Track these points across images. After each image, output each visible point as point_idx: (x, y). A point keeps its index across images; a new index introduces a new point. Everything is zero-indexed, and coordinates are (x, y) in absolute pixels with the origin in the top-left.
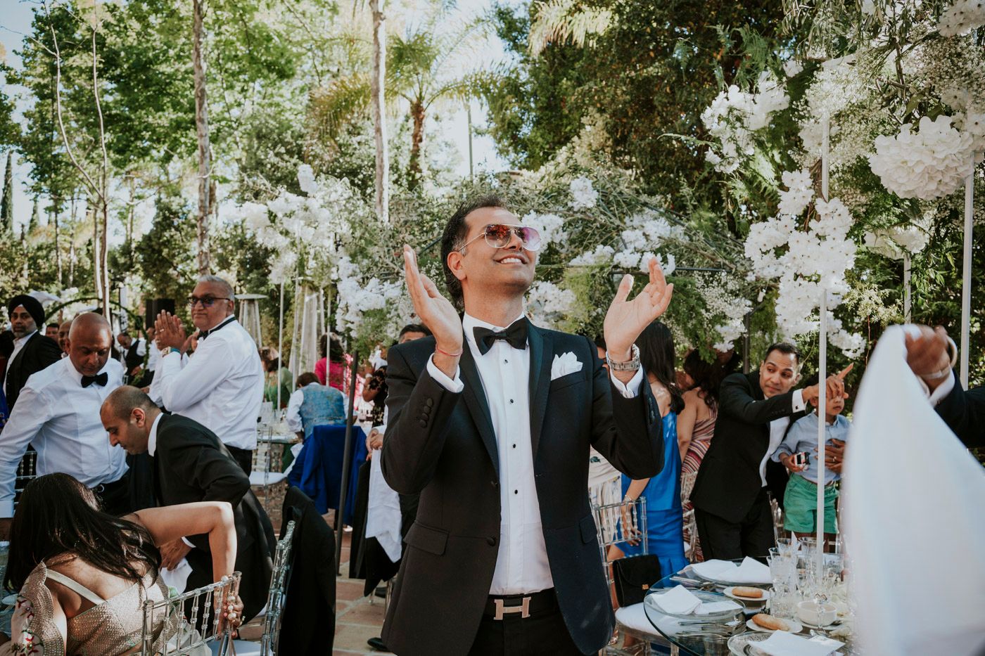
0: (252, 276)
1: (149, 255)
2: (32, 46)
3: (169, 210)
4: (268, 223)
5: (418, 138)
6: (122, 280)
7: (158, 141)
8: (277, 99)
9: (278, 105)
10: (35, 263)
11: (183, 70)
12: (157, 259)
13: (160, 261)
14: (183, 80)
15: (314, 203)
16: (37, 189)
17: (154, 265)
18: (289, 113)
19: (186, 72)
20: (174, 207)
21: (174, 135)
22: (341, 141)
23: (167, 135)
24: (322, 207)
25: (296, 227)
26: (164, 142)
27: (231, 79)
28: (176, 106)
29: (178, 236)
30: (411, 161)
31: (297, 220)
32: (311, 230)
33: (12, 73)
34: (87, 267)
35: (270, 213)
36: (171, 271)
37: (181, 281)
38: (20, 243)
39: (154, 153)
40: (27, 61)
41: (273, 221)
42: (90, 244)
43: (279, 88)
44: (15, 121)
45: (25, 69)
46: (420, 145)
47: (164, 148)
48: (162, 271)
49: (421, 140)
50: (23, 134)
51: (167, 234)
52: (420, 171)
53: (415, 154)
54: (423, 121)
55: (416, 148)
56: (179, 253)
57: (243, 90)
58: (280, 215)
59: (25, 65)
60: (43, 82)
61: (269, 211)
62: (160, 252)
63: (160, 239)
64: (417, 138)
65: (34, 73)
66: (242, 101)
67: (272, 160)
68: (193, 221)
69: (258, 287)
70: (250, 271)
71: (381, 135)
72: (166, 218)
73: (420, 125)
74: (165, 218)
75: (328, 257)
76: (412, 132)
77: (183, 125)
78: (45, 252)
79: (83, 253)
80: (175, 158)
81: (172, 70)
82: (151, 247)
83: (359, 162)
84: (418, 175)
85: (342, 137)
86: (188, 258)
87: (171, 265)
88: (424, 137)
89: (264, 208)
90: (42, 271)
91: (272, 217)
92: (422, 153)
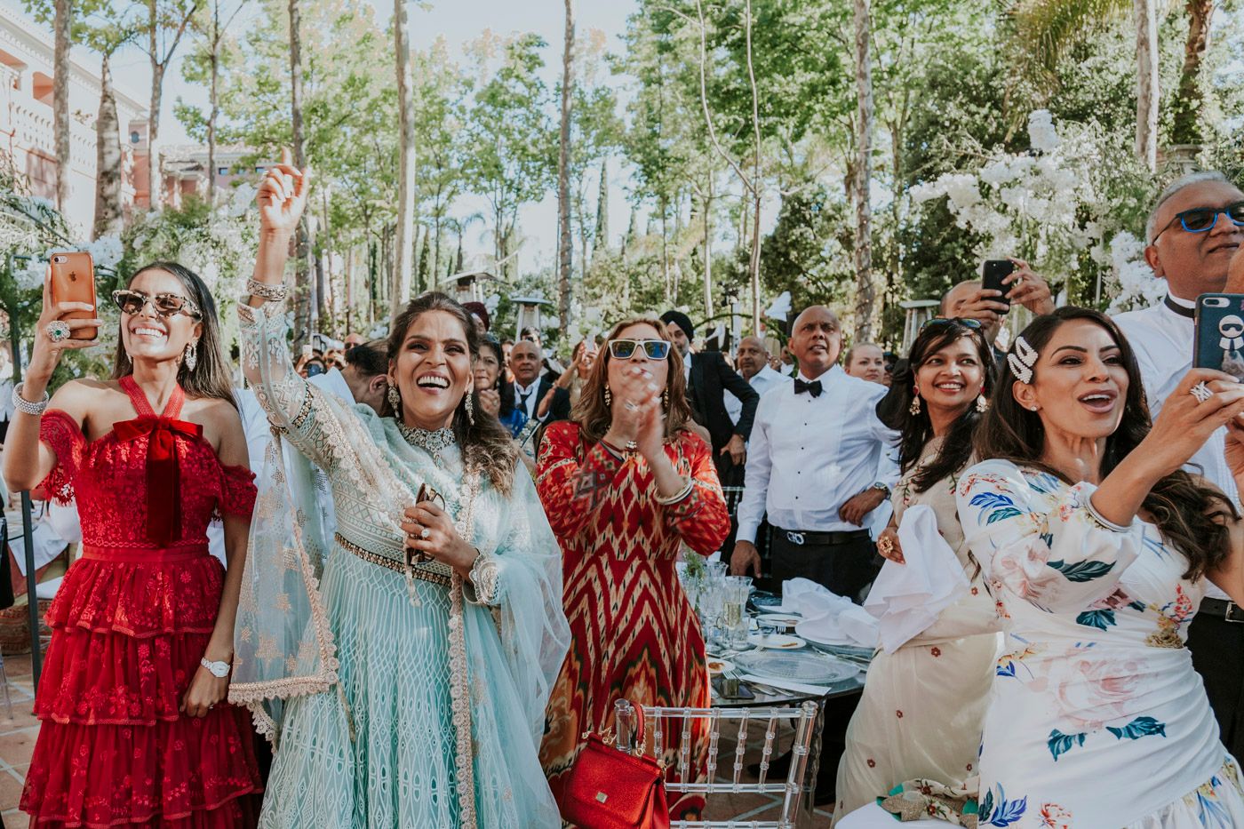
0: (921, 276)
1: (773, 261)
2: (637, 25)
3: (799, 200)
4: (979, 198)
5: (1197, 45)
6: (734, 293)
7: (787, 114)
8: (950, 29)
9: (951, 37)
10: (636, 280)
11: (817, 16)
12: (784, 265)
13: (786, 266)
14: (819, 29)
15: (1049, 163)
16: (640, 194)
17: (780, 272)
18: (968, 45)
19: (823, 17)
20: (806, 197)
21: (807, 104)
22: (1062, 71)
23: (798, 105)
24: (1062, 167)
25: (1020, 200)
26: (794, 114)
27: (883, 14)
28: (809, 65)
29: (810, 233)
30: (1182, 83)
31: (1023, 190)
32: (1044, 202)
33: (617, 61)
34: (693, 281)
35: (982, 184)
36: (801, 279)
37: (812, 289)
38: (621, 259)
39: (781, 130)
40: (632, 43)
41: (986, 195)
42: (695, 253)
43: (953, 13)
44: (619, 117)
45: (629, 54)
46: (1200, 55)
47: (792, 121)
48: (789, 277)
49: (1202, 47)
50: (627, 131)
51: (797, 232)
52: (1199, 96)
53: (1191, 70)
54: (1208, 16)
55: (1192, 61)
56: (811, 255)
57: (901, 26)
58: (996, 186)
59: (630, 49)
60: (650, 65)
61: (980, 183)
62: (786, 255)
63: (787, 238)
64: (1195, 46)
65: (638, 56)
66: (898, 41)
67: (952, 115)
68: (831, 212)
69: (929, 290)
70: (917, 269)
71: (1147, 49)
72: (796, 213)
73: (1202, 23)
74: (794, 211)
75: (1070, 239)
76: (1186, 37)
77: (820, 88)
78: (645, 267)
79: (688, 265)
80: (809, 132)
81: (804, 19)
82: (775, 249)
83: (1090, 97)
84: (1194, 104)
85: (1065, 64)
86: (823, 260)
87: (800, 271)
88: (1208, 42)
89: (973, 180)
90: (643, 290)
91: (985, 189)
92: (1204, 66)
